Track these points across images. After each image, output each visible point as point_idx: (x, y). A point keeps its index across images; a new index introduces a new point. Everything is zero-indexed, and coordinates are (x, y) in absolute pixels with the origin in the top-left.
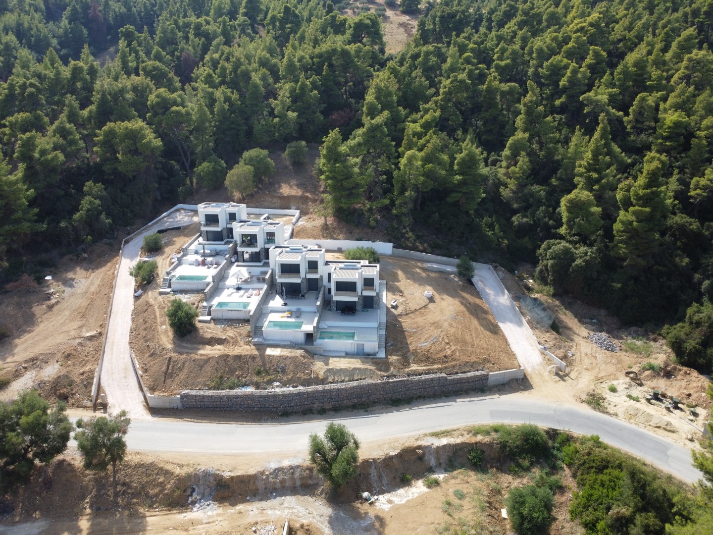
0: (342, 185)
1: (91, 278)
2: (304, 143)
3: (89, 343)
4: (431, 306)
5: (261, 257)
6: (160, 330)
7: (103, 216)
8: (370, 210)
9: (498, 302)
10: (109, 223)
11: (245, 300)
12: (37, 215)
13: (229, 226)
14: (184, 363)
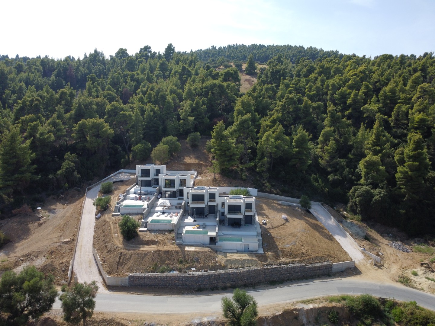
0: (225, 154)
1: (66, 208)
2: (199, 134)
3: (66, 246)
4: (287, 224)
5: (177, 195)
6: (114, 236)
7: (76, 173)
8: (242, 170)
9: (328, 224)
10: (79, 178)
11: (168, 218)
12: (35, 169)
13: (156, 177)
14: (131, 256)
